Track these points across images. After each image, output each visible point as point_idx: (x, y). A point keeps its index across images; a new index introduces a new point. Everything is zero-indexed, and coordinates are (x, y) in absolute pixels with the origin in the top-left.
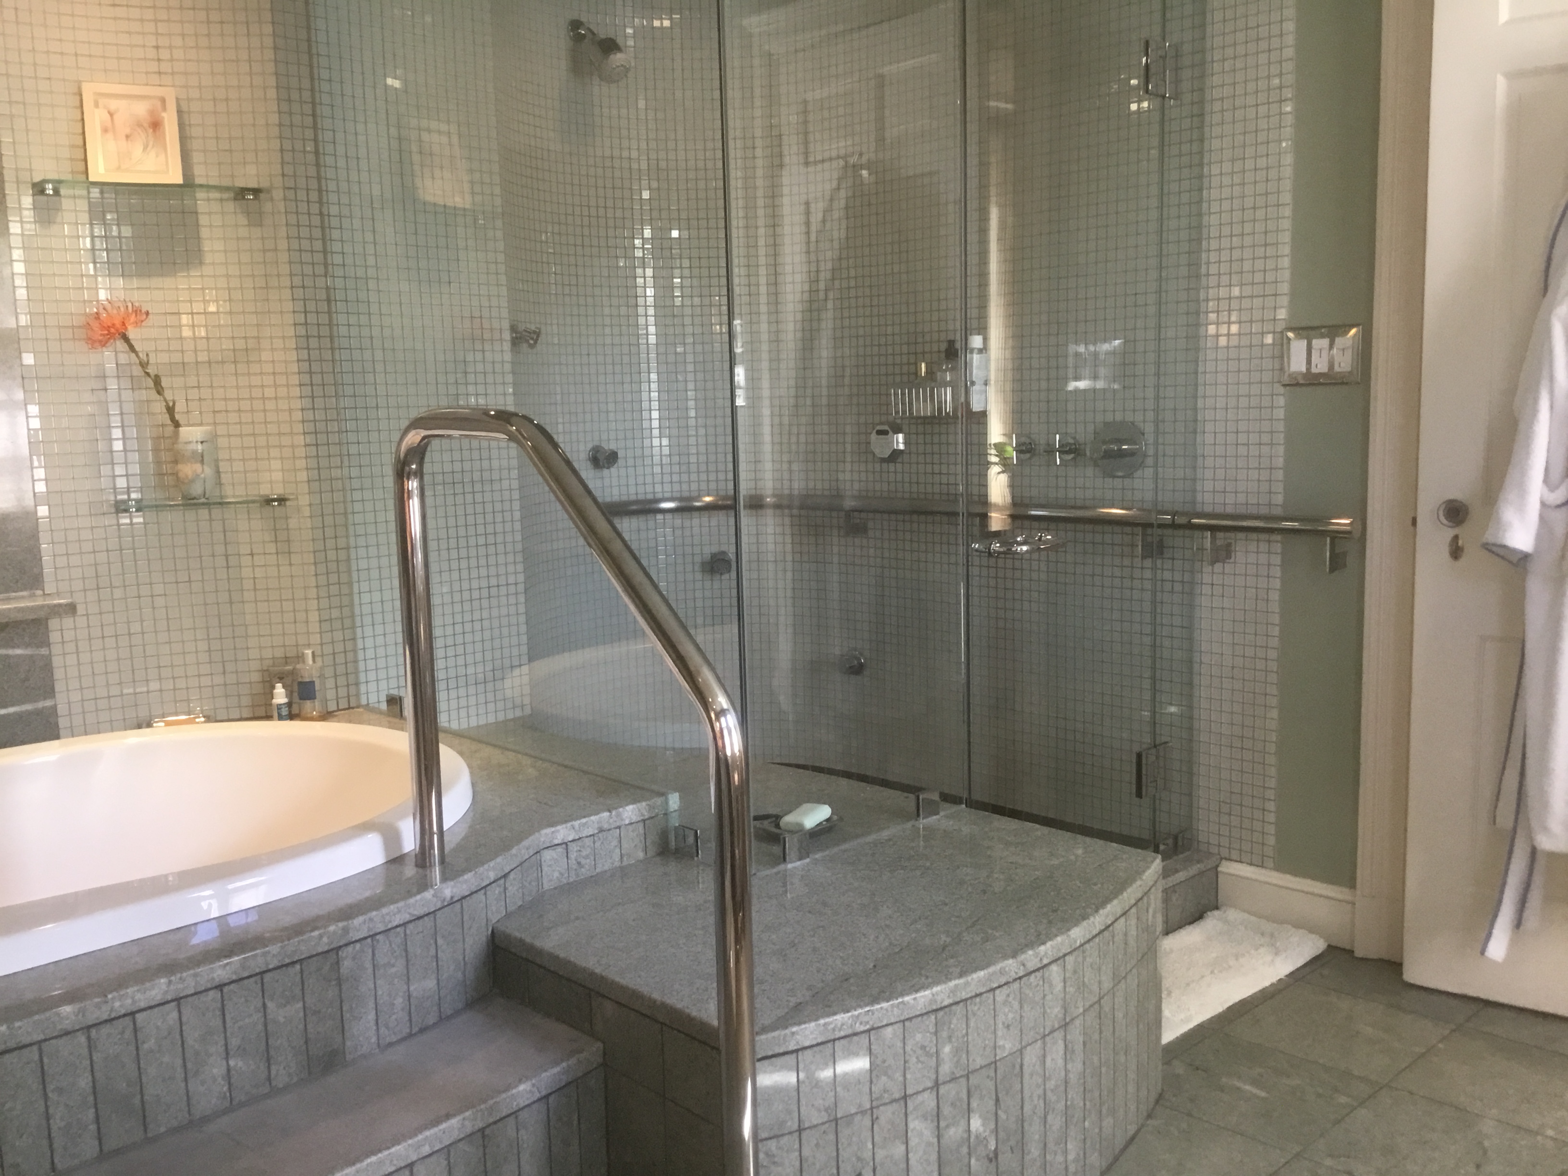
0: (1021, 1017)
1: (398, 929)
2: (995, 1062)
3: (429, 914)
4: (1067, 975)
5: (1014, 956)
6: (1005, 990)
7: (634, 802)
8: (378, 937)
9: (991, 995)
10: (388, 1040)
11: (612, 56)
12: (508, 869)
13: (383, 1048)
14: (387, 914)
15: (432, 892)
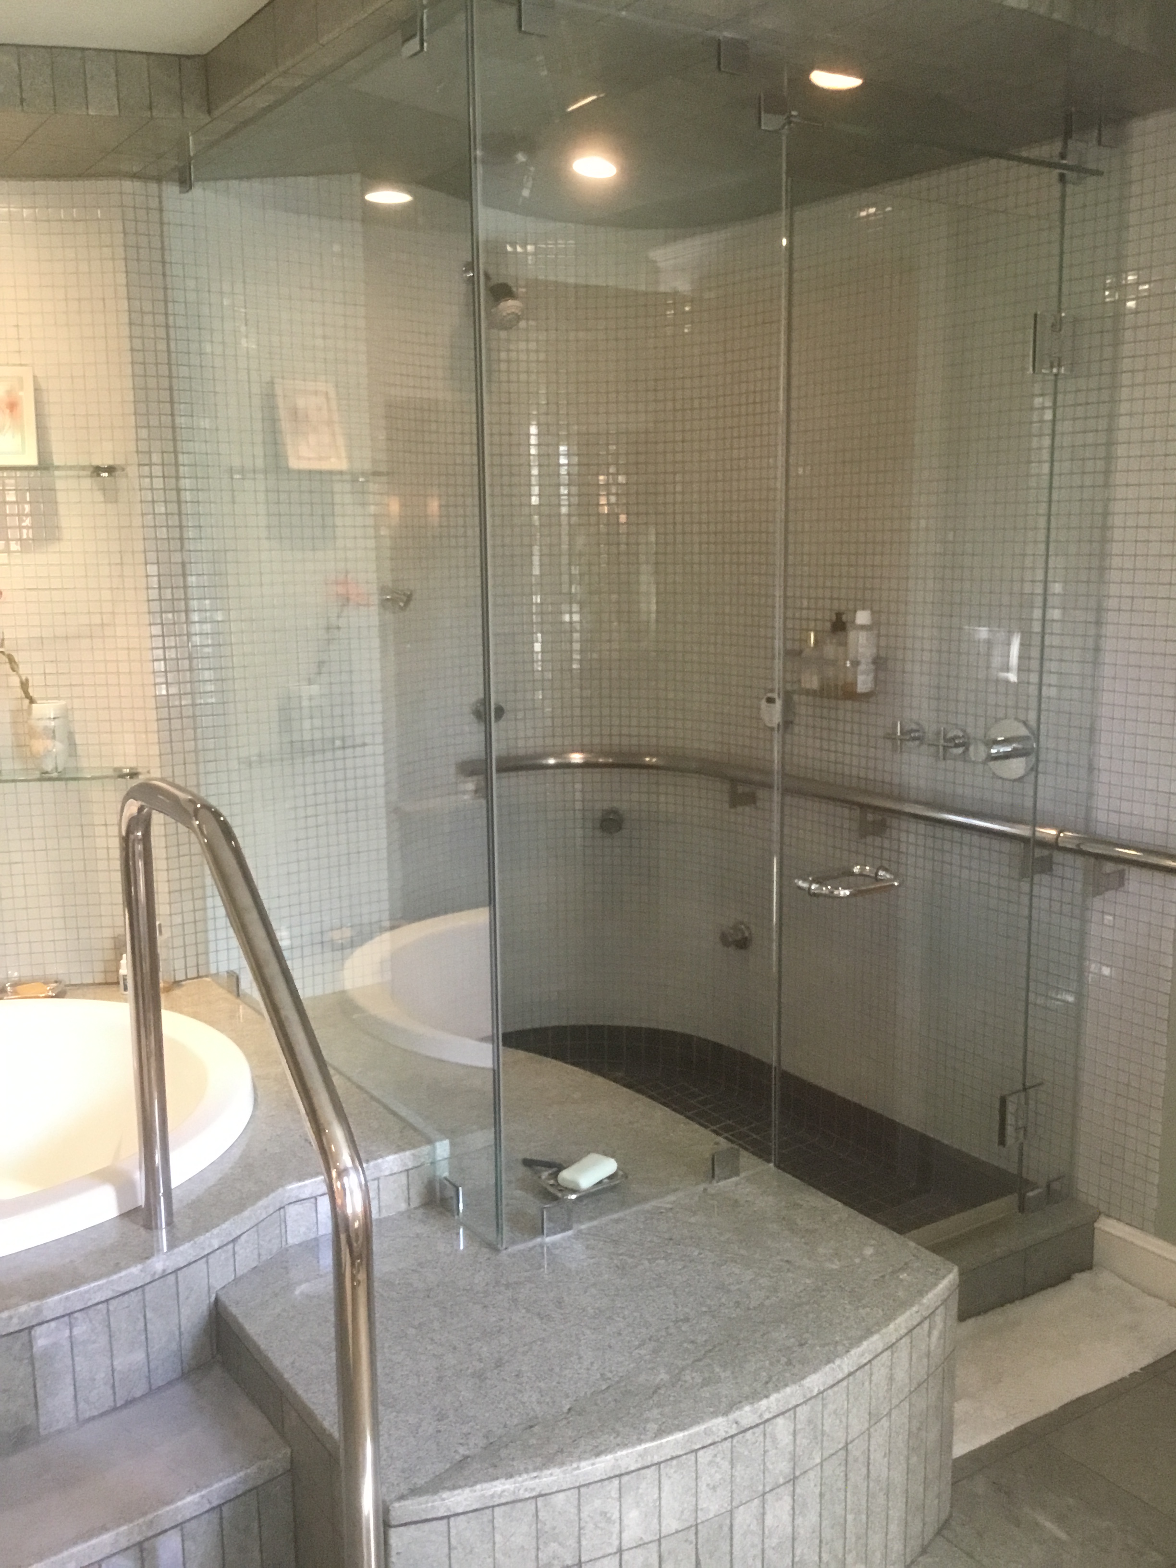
0: (732, 1476)
1: (100, 1306)
2: (697, 1525)
3: (136, 1289)
4: (799, 1427)
5: (726, 1414)
6: (710, 1451)
7: (400, 1149)
8: (76, 1315)
9: (692, 1457)
10: (88, 1415)
11: (502, 304)
12: (239, 1233)
13: (82, 1422)
14: (86, 1292)
15: (140, 1267)
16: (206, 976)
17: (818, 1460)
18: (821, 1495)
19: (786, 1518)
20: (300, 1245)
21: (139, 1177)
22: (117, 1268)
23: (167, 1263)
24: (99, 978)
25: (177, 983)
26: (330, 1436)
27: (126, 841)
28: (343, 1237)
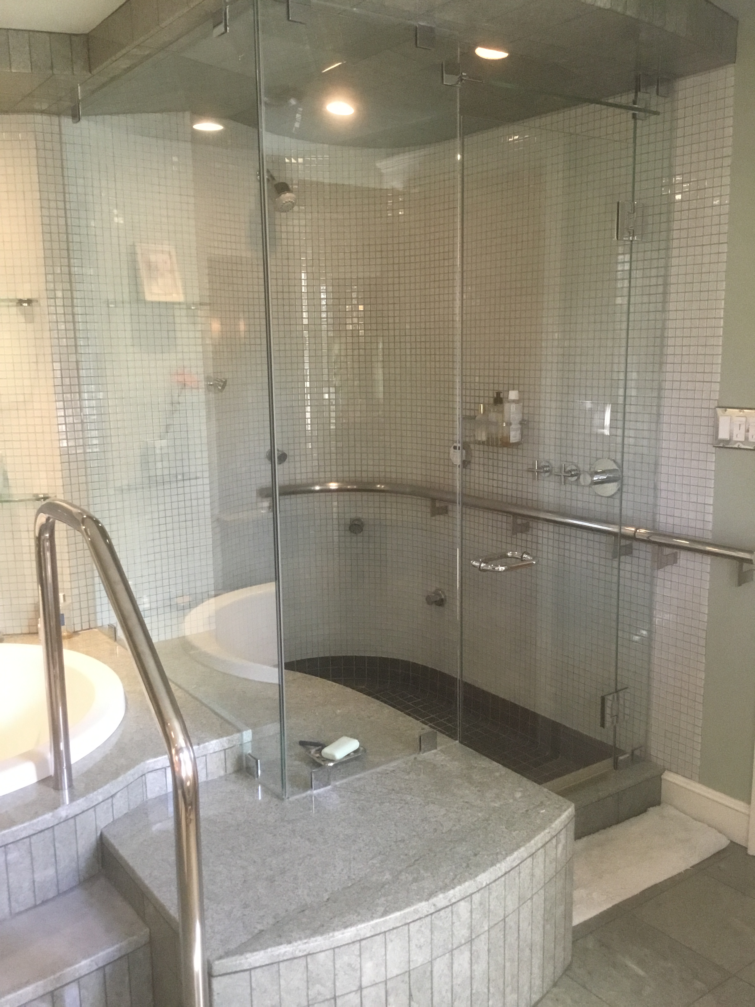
0: (432, 939)
1: (25, 840)
2: (409, 971)
3: (48, 828)
4: (474, 907)
5: (427, 900)
6: (418, 923)
7: (220, 736)
8: (9, 846)
9: (406, 927)
10: (17, 910)
11: (282, 195)
12: (115, 791)
13: (14, 915)
14: (16, 831)
15: (51, 814)
16: (95, 628)
17: (486, 928)
18: (489, 951)
19: (467, 965)
20: (156, 798)
21: (50, 757)
22: (37, 815)
23: (69, 812)
24: (25, 630)
25: (76, 633)
26: (174, 918)
27: (39, 540)
28: (180, 792)
